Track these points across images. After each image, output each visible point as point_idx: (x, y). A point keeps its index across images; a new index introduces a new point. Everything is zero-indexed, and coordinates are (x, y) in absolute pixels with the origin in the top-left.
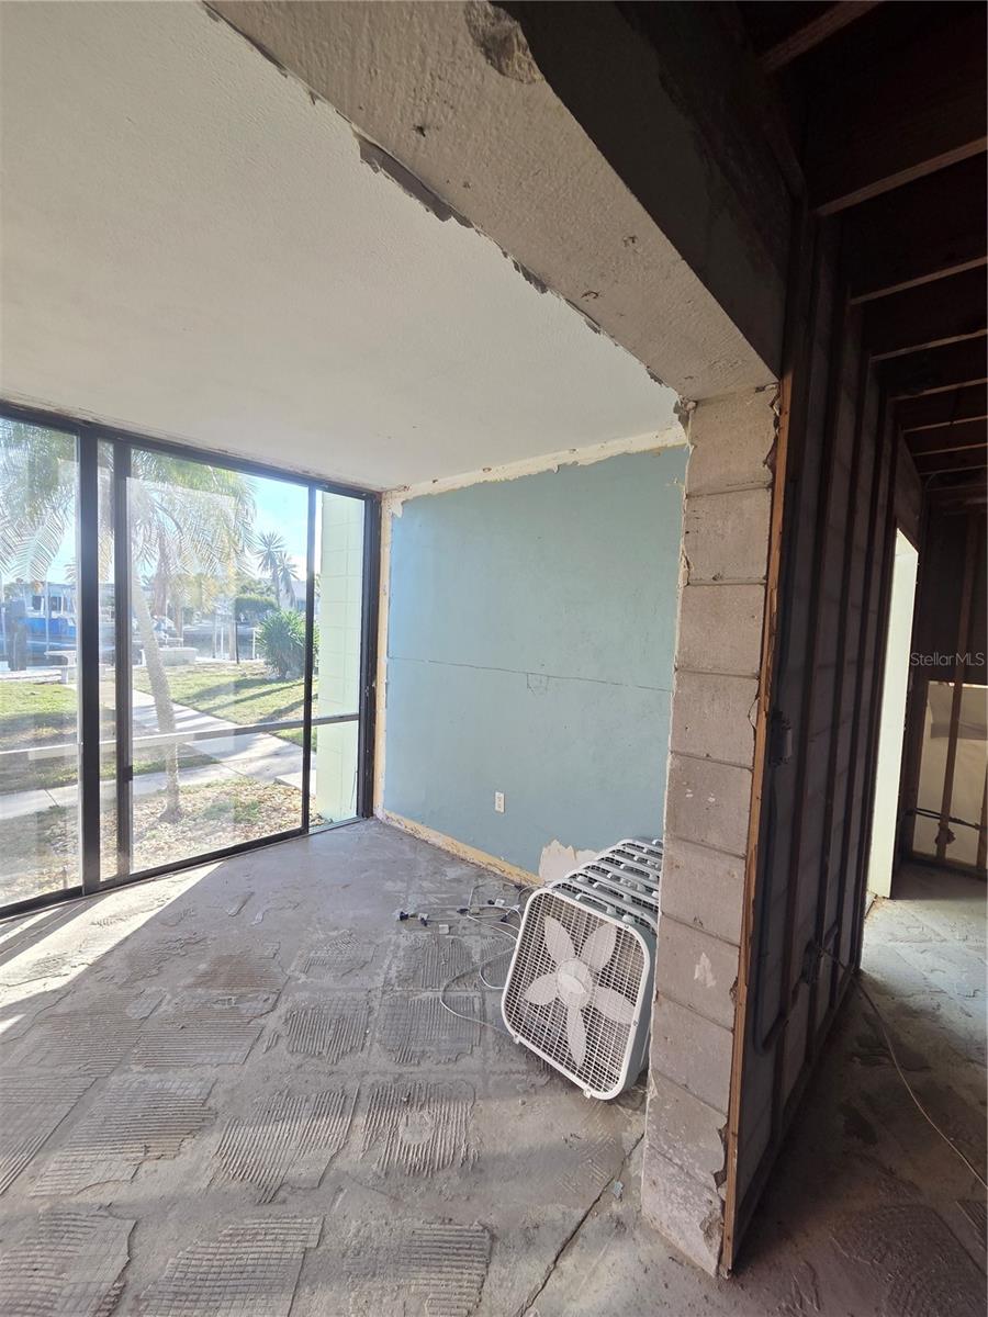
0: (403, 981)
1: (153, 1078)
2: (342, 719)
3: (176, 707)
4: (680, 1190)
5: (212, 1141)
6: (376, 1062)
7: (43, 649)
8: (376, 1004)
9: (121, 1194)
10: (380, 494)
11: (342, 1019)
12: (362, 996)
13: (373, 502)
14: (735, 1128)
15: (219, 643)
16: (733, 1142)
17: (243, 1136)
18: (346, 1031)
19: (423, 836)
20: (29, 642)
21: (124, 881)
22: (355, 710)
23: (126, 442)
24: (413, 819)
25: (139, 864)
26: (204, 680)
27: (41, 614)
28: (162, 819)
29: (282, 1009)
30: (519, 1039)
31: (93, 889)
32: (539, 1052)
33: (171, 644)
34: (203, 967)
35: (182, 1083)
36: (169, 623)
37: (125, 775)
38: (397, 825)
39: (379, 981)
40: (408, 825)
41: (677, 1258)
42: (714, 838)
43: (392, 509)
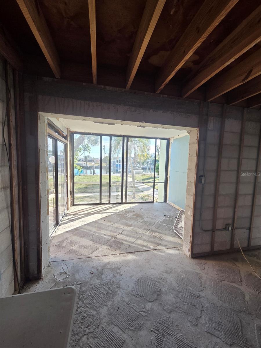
0: (161, 222)
1: (126, 221)
2: (161, 182)
3: (135, 180)
4: (186, 246)
5: (132, 228)
6: (153, 228)
7: (118, 170)
8: (156, 223)
9: (122, 228)
10: (169, 138)
11: (150, 223)
12: (154, 222)
13: (168, 140)
14: (191, 235)
15: (148, 169)
16: (191, 237)
17: (135, 228)
18: (150, 224)
19: (174, 206)
20: (116, 169)
21: (126, 203)
22: (164, 181)
23: (128, 137)
24: (173, 203)
25: (128, 202)
26: (144, 177)
27: (118, 163)
28: (132, 198)
29: (143, 220)
30: (175, 231)
31: (122, 203)
32: (177, 233)
33: (139, 169)
34: (134, 214)
35: (130, 223)
36: (139, 165)
37: (126, 187)
38: (170, 204)
39: (157, 221)
40: (172, 204)
41: (185, 254)
42: (191, 194)
43: (171, 141)
